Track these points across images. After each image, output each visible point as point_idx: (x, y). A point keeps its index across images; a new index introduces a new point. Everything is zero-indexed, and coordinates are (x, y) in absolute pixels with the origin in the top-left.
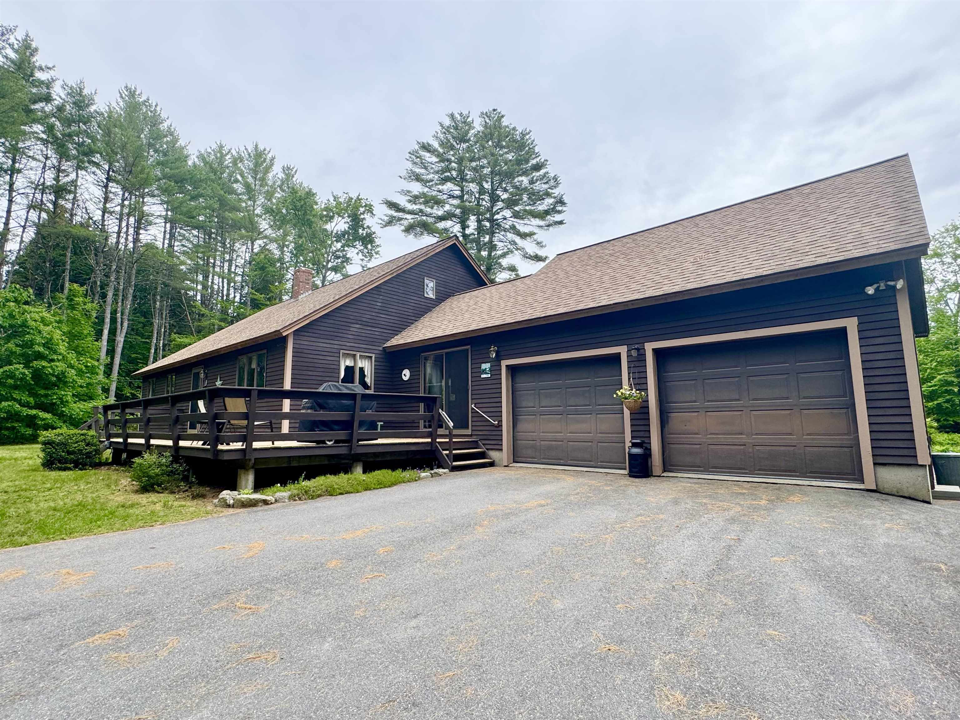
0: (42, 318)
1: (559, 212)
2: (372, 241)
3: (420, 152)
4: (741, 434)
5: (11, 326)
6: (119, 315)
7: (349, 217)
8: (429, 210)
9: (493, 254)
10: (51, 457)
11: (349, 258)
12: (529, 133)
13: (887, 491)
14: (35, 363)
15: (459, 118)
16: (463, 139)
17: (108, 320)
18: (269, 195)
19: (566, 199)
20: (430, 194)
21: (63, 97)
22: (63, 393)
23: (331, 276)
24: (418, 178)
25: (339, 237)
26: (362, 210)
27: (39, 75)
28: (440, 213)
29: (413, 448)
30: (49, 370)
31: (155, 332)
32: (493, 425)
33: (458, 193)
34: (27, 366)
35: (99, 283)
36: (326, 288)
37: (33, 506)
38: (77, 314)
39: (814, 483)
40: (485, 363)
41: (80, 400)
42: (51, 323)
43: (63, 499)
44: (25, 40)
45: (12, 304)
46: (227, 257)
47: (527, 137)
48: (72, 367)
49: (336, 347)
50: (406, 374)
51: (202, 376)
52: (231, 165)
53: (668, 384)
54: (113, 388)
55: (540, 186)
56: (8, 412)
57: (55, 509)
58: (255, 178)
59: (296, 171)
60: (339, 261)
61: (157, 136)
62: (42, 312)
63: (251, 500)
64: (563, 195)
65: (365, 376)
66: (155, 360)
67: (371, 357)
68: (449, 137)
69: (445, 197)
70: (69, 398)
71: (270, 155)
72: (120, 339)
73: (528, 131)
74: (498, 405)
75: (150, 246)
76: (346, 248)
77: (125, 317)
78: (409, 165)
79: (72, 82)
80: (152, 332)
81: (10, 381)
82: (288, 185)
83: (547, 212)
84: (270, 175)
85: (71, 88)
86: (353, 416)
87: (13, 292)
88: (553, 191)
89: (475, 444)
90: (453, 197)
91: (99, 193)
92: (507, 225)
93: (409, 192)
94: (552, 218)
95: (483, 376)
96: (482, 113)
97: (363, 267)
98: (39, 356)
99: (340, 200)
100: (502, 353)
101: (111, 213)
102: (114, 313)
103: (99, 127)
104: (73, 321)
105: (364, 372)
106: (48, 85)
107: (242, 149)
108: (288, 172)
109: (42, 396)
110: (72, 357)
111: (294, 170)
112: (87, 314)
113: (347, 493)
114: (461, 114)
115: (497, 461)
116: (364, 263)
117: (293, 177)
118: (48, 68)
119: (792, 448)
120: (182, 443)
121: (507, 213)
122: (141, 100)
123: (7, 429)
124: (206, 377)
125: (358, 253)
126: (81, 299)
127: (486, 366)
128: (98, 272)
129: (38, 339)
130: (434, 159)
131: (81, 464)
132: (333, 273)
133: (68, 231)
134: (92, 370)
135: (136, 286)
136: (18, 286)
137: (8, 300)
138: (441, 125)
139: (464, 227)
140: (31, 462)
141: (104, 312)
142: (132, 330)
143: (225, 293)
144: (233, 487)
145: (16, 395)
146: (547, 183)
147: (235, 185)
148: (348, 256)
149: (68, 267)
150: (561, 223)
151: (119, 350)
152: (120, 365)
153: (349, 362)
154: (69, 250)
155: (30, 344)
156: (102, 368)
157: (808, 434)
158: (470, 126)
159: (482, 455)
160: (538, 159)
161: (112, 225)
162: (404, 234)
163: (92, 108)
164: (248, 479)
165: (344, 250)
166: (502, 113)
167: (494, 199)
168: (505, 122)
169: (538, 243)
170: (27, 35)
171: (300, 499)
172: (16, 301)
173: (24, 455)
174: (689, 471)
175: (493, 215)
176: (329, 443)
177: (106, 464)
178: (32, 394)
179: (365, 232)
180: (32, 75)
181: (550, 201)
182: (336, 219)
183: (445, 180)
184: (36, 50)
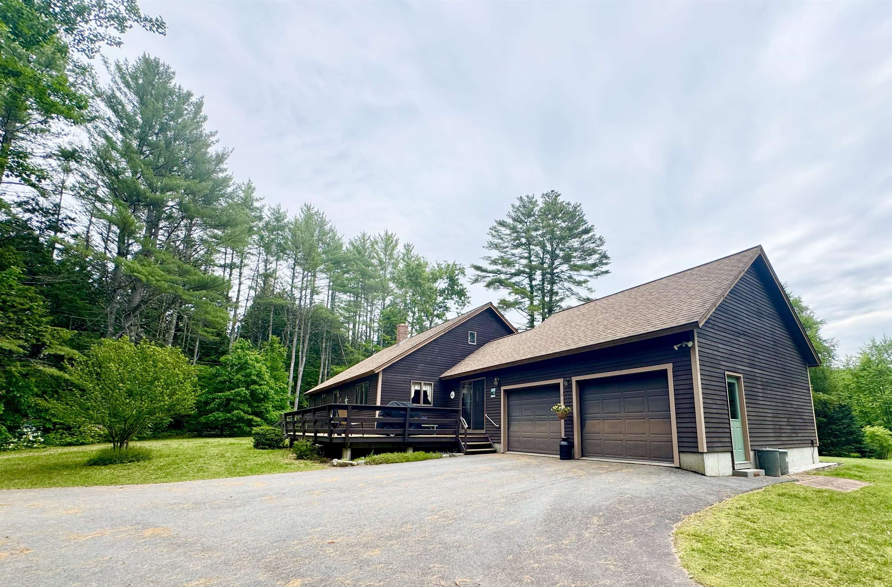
0: (256, 358)
1: (606, 264)
2: (464, 295)
3: (497, 227)
4: (621, 433)
5: (239, 364)
6: (300, 353)
7: (447, 278)
8: (504, 270)
9: (553, 299)
10: (258, 442)
11: (447, 308)
12: (580, 206)
13: (685, 468)
14: (252, 387)
15: (526, 199)
16: (529, 215)
17: (294, 357)
18: (395, 265)
19: (608, 254)
20: (506, 257)
21: (269, 215)
22: (267, 405)
23: (437, 320)
24: (497, 247)
25: (442, 292)
26: (457, 272)
27: (256, 204)
28: (513, 271)
29: (444, 440)
30: (259, 390)
31: (322, 363)
32: (496, 427)
33: (526, 255)
34: (247, 389)
35: (289, 332)
36: (413, 338)
37: (248, 463)
38: (275, 355)
39: (653, 464)
40: (493, 388)
41: (277, 409)
42: (261, 361)
43: (261, 461)
44: (249, 184)
45: (239, 350)
46: (369, 309)
47: (579, 208)
48: (272, 388)
49: (409, 378)
50: (453, 395)
51: (338, 395)
52: (370, 246)
53: (586, 402)
54: (297, 402)
55: (589, 245)
56: (237, 417)
57: (257, 464)
58: (386, 255)
59: (413, 248)
60: (442, 310)
61: (323, 233)
62: (255, 354)
63: (344, 463)
64: (605, 252)
65: (427, 396)
66: (322, 382)
67: (431, 384)
68: (520, 214)
69: (517, 258)
70: (270, 408)
71: (395, 238)
72: (301, 369)
73: (578, 204)
74: (499, 415)
75: (319, 307)
76: (446, 301)
77: (304, 355)
78: (490, 238)
79: (274, 206)
80: (320, 364)
81: (239, 398)
82: (408, 257)
83: (594, 265)
84: (395, 252)
85: (274, 209)
86: (405, 420)
87: (240, 343)
88: (600, 248)
89: (486, 439)
90: (521, 258)
91: (289, 273)
92: (565, 276)
93: (489, 257)
94: (600, 269)
95: (492, 396)
96: (543, 195)
97: (458, 313)
98: (254, 382)
99: (442, 266)
100: (502, 382)
101: (296, 288)
102: (297, 352)
103: (289, 231)
104: (273, 360)
105: (427, 393)
106: (260, 210)
107: (377, 235)
108: (408, 248)
109: (256, 407)
110: (272, 382)
111: (412, 246)
112: (281, 355)
113: (396, 462)
114: (528, 197)
115: (498, 449)
116: (458, 311)
117: (411, 251)
118: (261, 199)
119: (644, 443)
120: (318, 435)
121: (565, 267)
122: (313, 212)
123: (237, 427)
124: (341, 396)
125: (455, 304)
126: (277, 345)
127: (493, 390)
128: (289, 325)
129: (254, 372)
130: (508, 232)
131: (272, 446)
132: (437, 319)
133: (271, 302)
134: (284, 391)
135: (311, 333)
136: (243, 339)
137: (237, 348)
138: (513, 206)
139: (531, 279)
140: (248, 446)
141: (292, 352)
142: (308, 362)
143: (368, 334)
144: (340, 458)
145: (241, 406)
146: (594, 242)
147: (372, 261)
148: (447, 306)
149: (271, 324)
150: (607, 272)
151: (300, 376)
152: (301, 386)
153: (417, 388)
154: (272, 312)
155: (249, 375)
156: (290, 389)
157: (653, 434)
158: (535, 204)
159: (490, 446)
160: (586, 226)
161: (297, 294)
162: (485, 288)
163: (286, 221)
164: (348, 454)
165: (444, 302)
166: (559, 193)
167: (554, 257)
168: (560, 199)
169: (589, 289)
170: (249, 181)
171: (370, 464)
172: (242, 348)
173: (246, 442)
174: (595, 456)
175: (553, 270)
176: (392, 436)
177: (286, 447)
178: (250, 406)
179: (458, 288)
180: (252, 205)
181: (597, 256)
182: (439, 281)
183: (517, 246)
184: (254, 188)
